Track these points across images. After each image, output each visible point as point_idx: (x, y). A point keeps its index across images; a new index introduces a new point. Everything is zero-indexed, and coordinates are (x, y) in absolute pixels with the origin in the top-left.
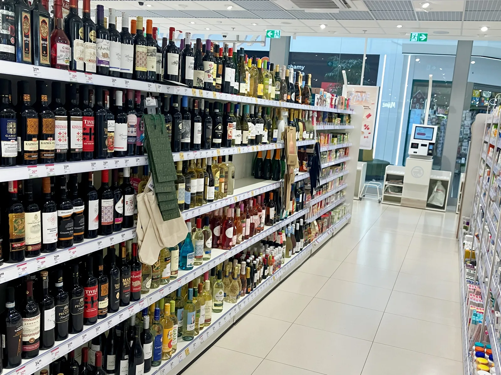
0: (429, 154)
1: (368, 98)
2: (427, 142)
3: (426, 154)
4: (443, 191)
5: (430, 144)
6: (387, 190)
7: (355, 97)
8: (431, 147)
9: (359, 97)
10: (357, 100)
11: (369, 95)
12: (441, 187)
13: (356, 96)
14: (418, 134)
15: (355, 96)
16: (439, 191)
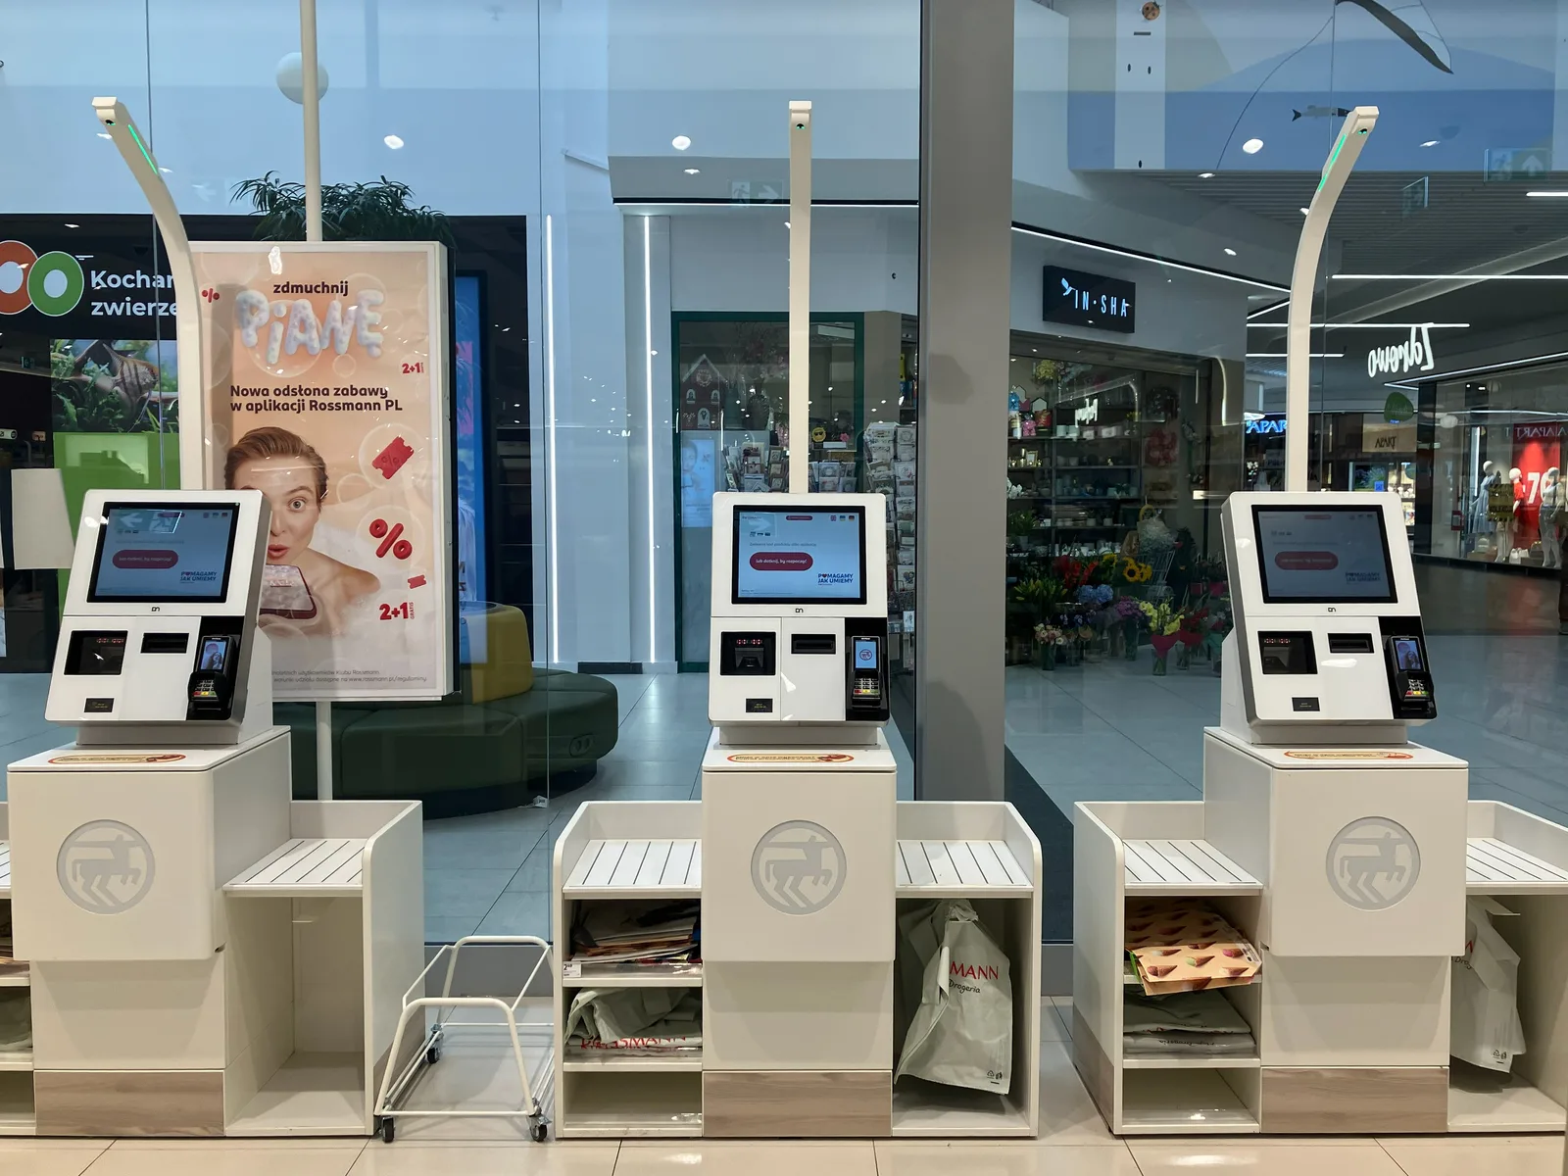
0: (860, 710)
1: (372, 327)
2: (830, 620)
3: (837, 712)
4: (990, 973)
5: (854, 627)
6: (581, 1023)
7: (279, 329)
8: (868, 654)
9: (303, 326)
10: (293, 349)
11: (373, 306)
12: (980, 950)
13: (285, 320)
14: (761, 562)
15: (274, 318)
16: (970, 981)
